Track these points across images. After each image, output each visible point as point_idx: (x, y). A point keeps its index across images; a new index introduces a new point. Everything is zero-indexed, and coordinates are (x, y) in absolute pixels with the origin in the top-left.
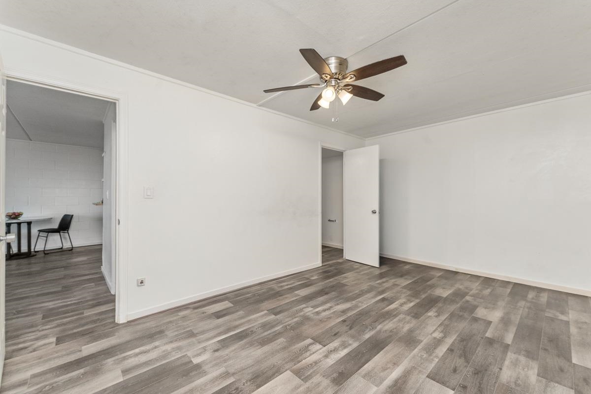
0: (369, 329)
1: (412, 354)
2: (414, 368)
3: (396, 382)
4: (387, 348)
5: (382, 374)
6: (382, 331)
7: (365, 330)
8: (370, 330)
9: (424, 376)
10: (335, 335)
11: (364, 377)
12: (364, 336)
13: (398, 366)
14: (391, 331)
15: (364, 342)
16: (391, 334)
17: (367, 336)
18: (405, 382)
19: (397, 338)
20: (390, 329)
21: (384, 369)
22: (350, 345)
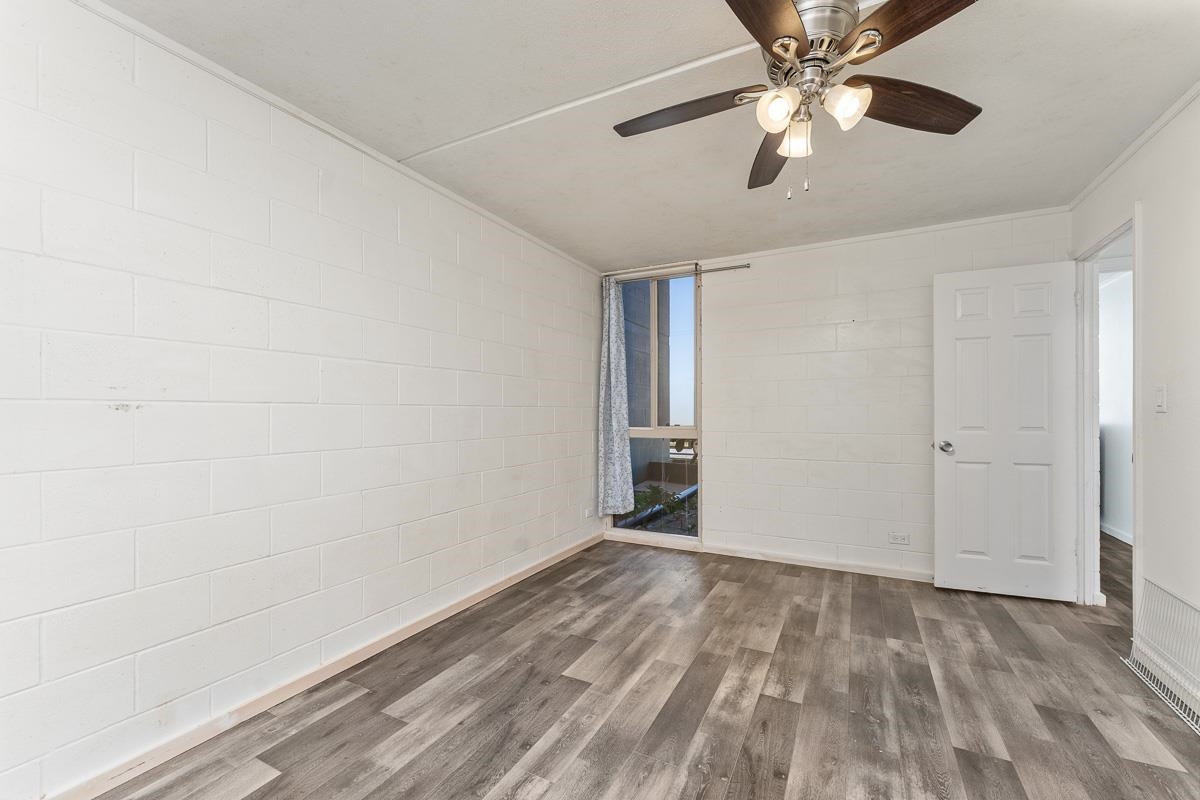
0: (705, 760)
1: (607, 716)
2: (608, 693)
3: (634, 670)
4: (653, 718)
5: (654, 674)
6: (672, 763)
7: (712, 754)
8: (701, 757)
9: (594, 684)
10: (764, 724)
11: (676, 667)
12: (706, 735)
13: (632, 690)
14: (649, 769)
15: (699, 721)
16: (650, 760)
17: (700, 738)
18: (622, 672)
19: (634, 752)
20: (653, 776)
21: (652, 681)
22: (722, 708)
